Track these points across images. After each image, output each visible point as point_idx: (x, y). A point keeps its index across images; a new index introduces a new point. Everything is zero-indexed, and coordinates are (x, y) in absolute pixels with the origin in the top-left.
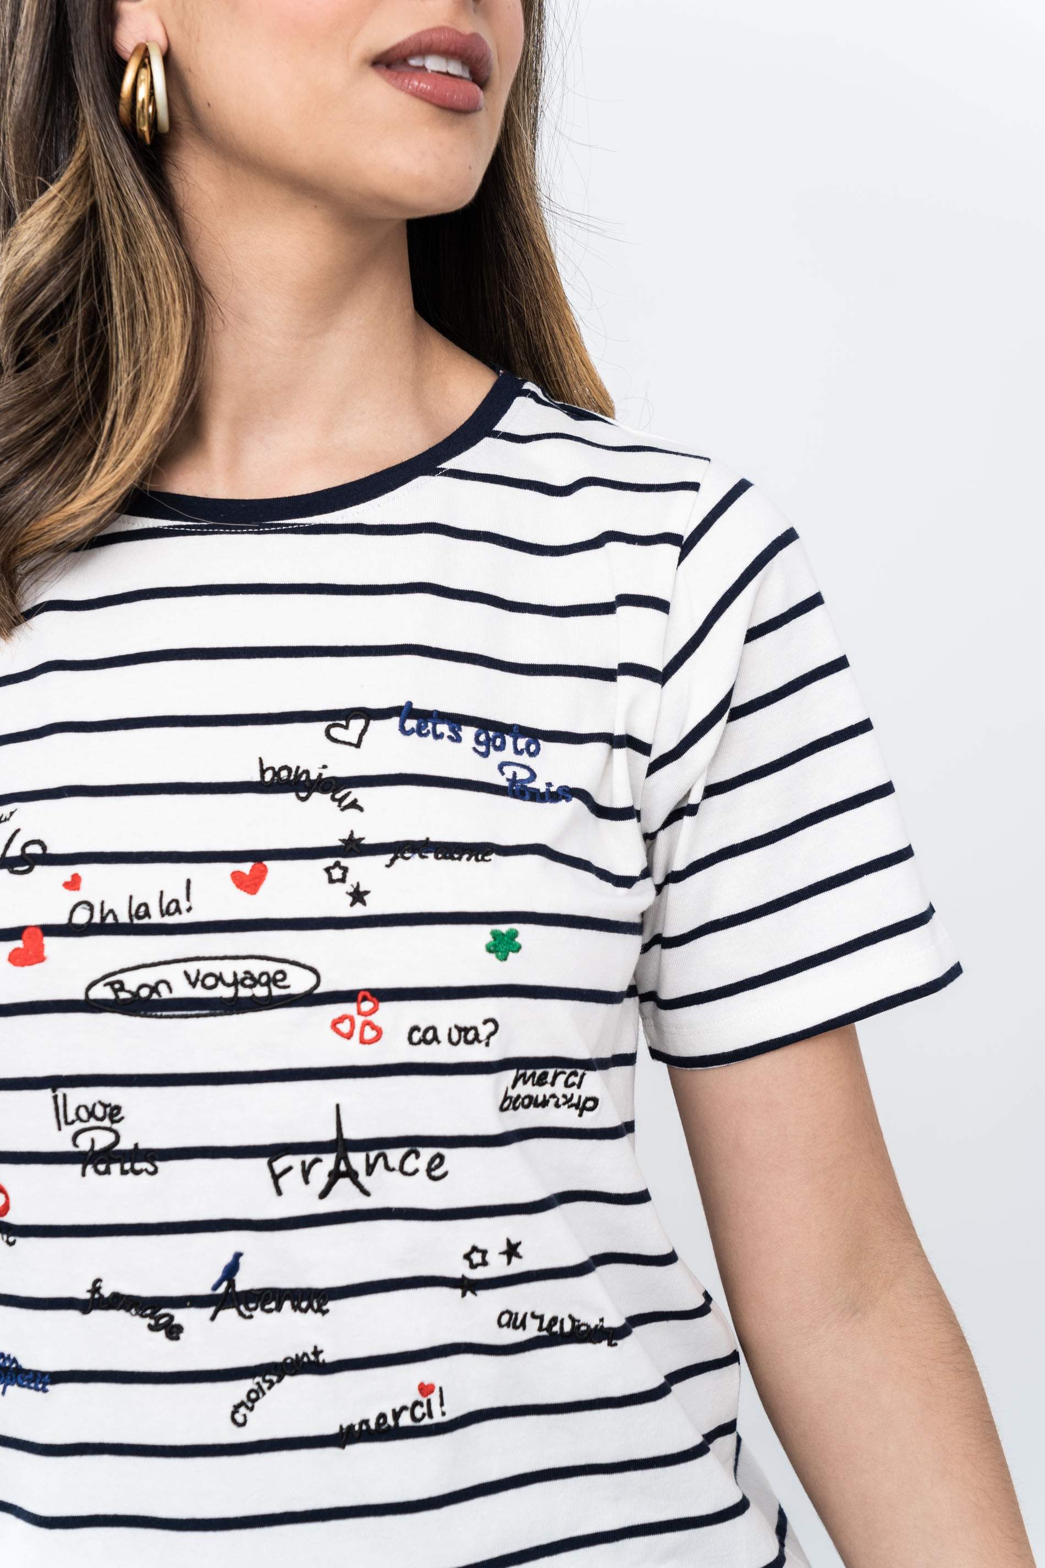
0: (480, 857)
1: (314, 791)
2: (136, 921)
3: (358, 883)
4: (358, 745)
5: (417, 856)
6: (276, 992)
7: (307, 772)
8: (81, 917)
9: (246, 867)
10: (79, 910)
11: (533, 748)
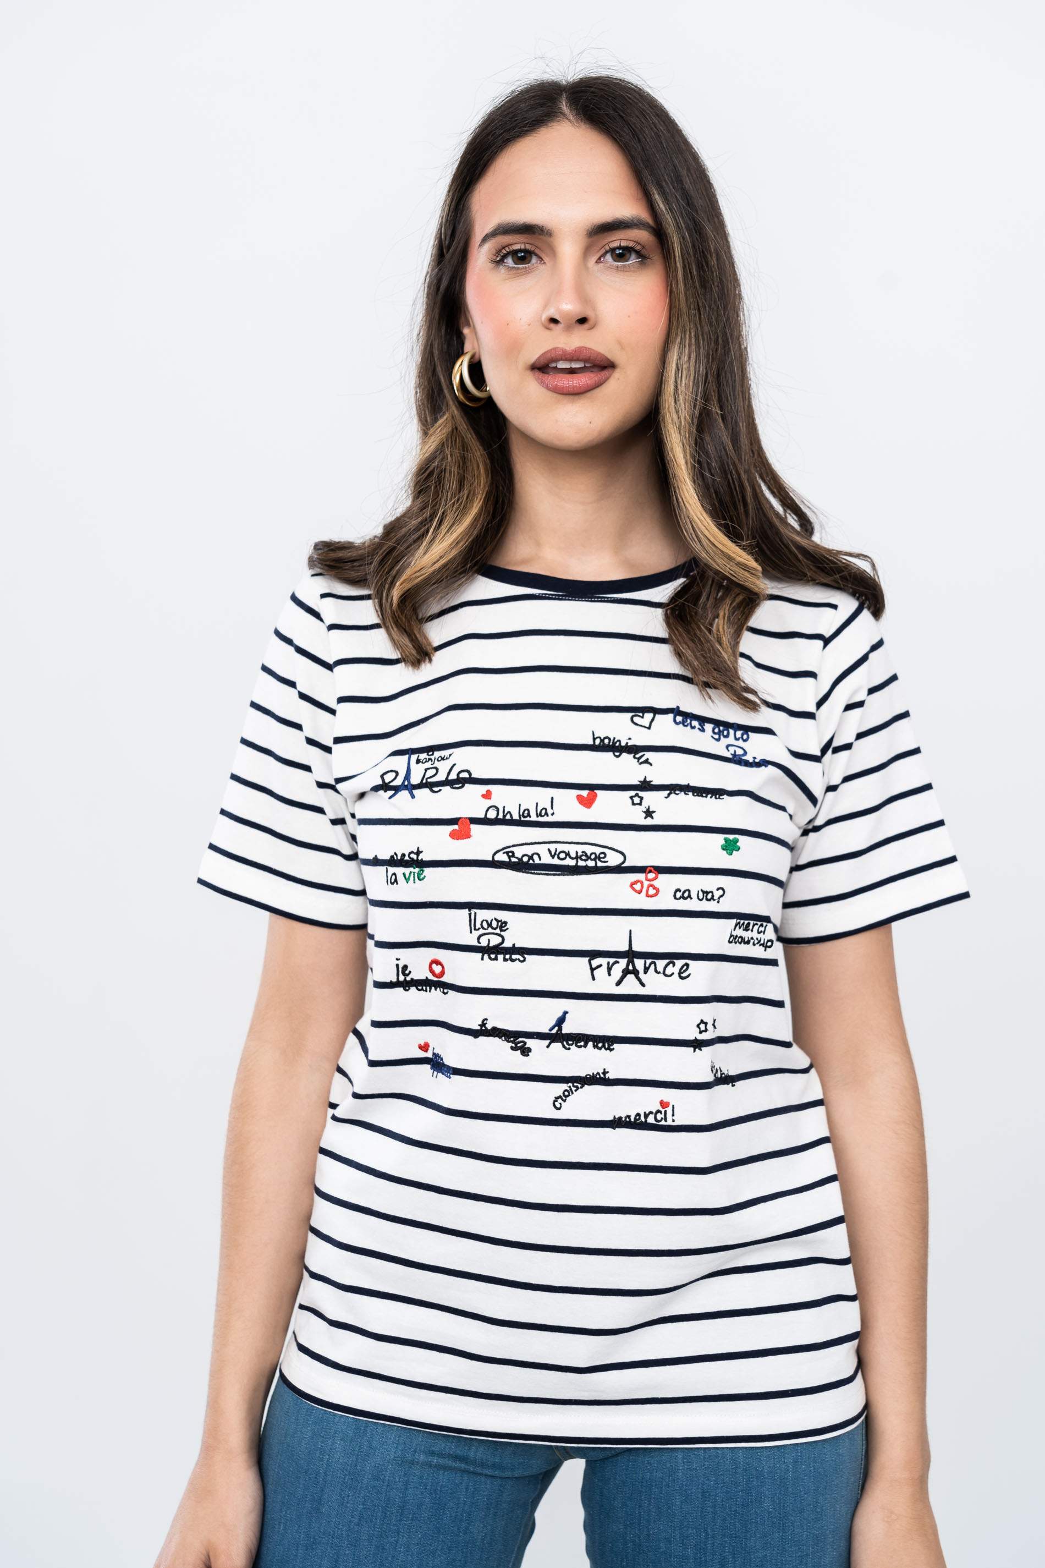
0: (717, 796)
1: (624, 752)
2: (522, 819)
3: (649, 806)
4: (649, 728)
5: (683, 793)
6: (599, 864)
7: (619, 741)
8: (492, 814)
9: (585, 793)
10: (490, 810)
11: (745, 737)
